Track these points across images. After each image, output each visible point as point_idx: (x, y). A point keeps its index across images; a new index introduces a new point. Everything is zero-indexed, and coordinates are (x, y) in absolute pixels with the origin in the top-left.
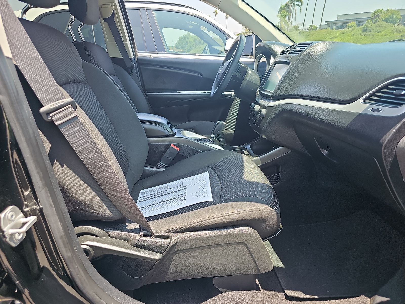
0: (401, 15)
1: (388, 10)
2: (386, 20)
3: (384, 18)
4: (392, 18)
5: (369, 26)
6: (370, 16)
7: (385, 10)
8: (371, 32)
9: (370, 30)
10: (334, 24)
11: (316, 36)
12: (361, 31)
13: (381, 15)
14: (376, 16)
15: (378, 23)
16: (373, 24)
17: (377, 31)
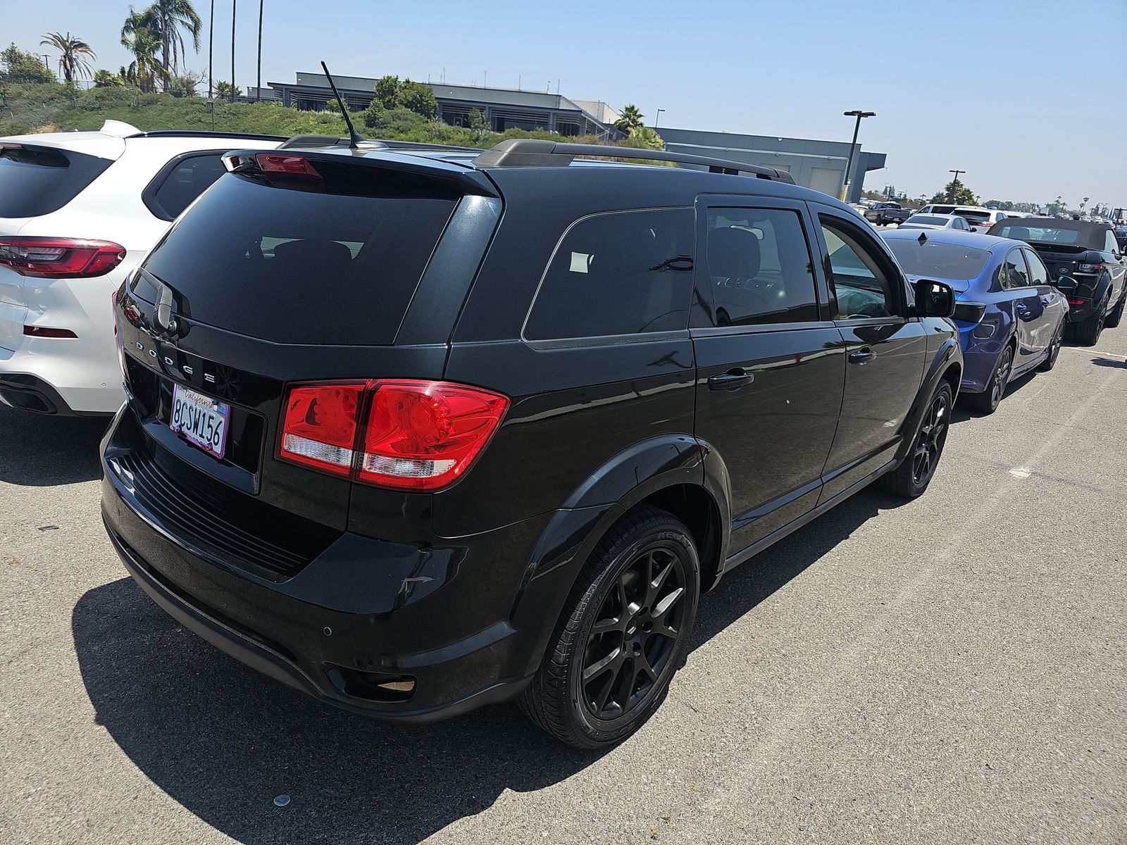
0: (436, 98)
1: (408, 82)
2: (409, 105)
3: (405, 99)
4: (421, 102)
5: (380, 115)
6: (374, 89)
7: (402, 80)
8: (385, 127)
9: (383, 124)
10: (292, 92)
11: (258, 120)
12: (363, 124)
13: (395, 90)
14: (387, 88)
15: (396, 111)
16: (386, 112)
17: (398, 128)
